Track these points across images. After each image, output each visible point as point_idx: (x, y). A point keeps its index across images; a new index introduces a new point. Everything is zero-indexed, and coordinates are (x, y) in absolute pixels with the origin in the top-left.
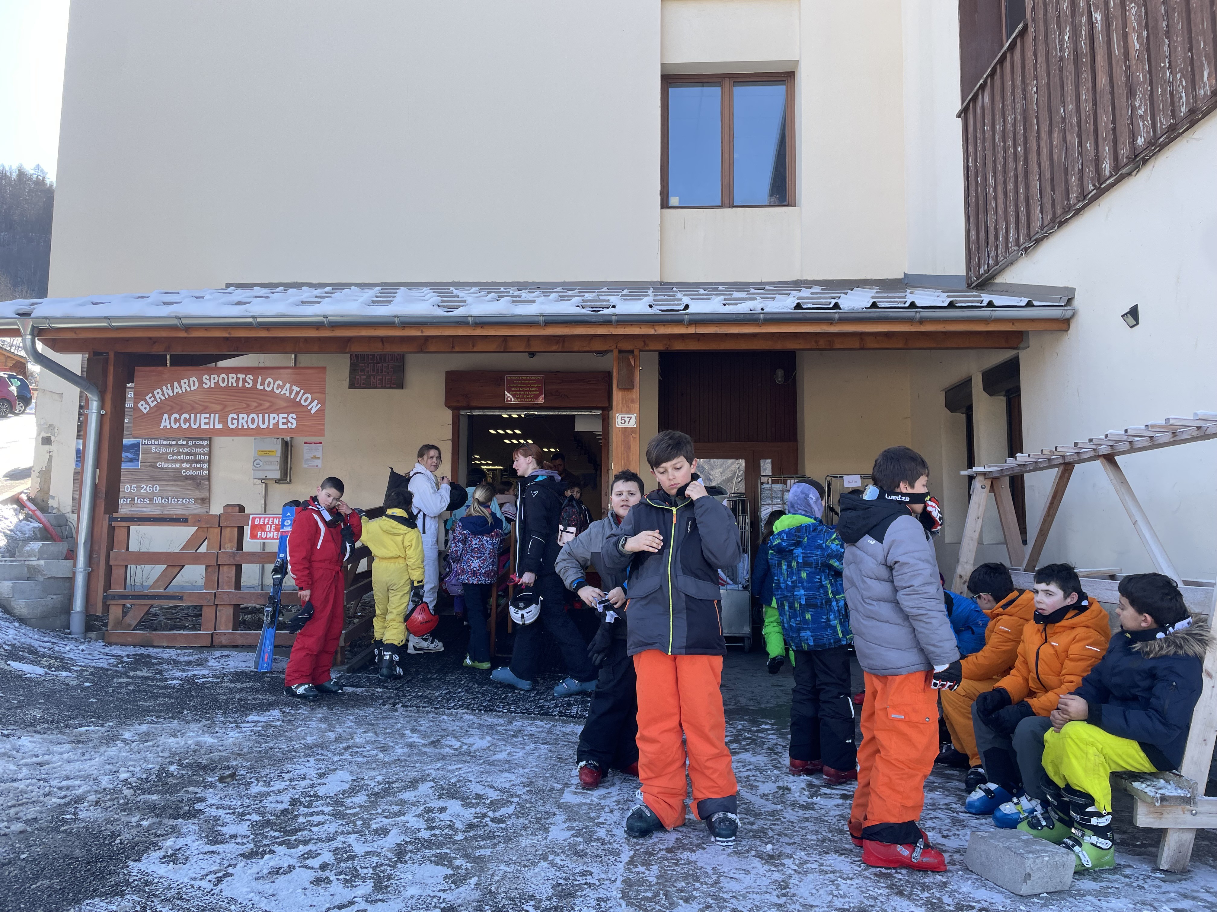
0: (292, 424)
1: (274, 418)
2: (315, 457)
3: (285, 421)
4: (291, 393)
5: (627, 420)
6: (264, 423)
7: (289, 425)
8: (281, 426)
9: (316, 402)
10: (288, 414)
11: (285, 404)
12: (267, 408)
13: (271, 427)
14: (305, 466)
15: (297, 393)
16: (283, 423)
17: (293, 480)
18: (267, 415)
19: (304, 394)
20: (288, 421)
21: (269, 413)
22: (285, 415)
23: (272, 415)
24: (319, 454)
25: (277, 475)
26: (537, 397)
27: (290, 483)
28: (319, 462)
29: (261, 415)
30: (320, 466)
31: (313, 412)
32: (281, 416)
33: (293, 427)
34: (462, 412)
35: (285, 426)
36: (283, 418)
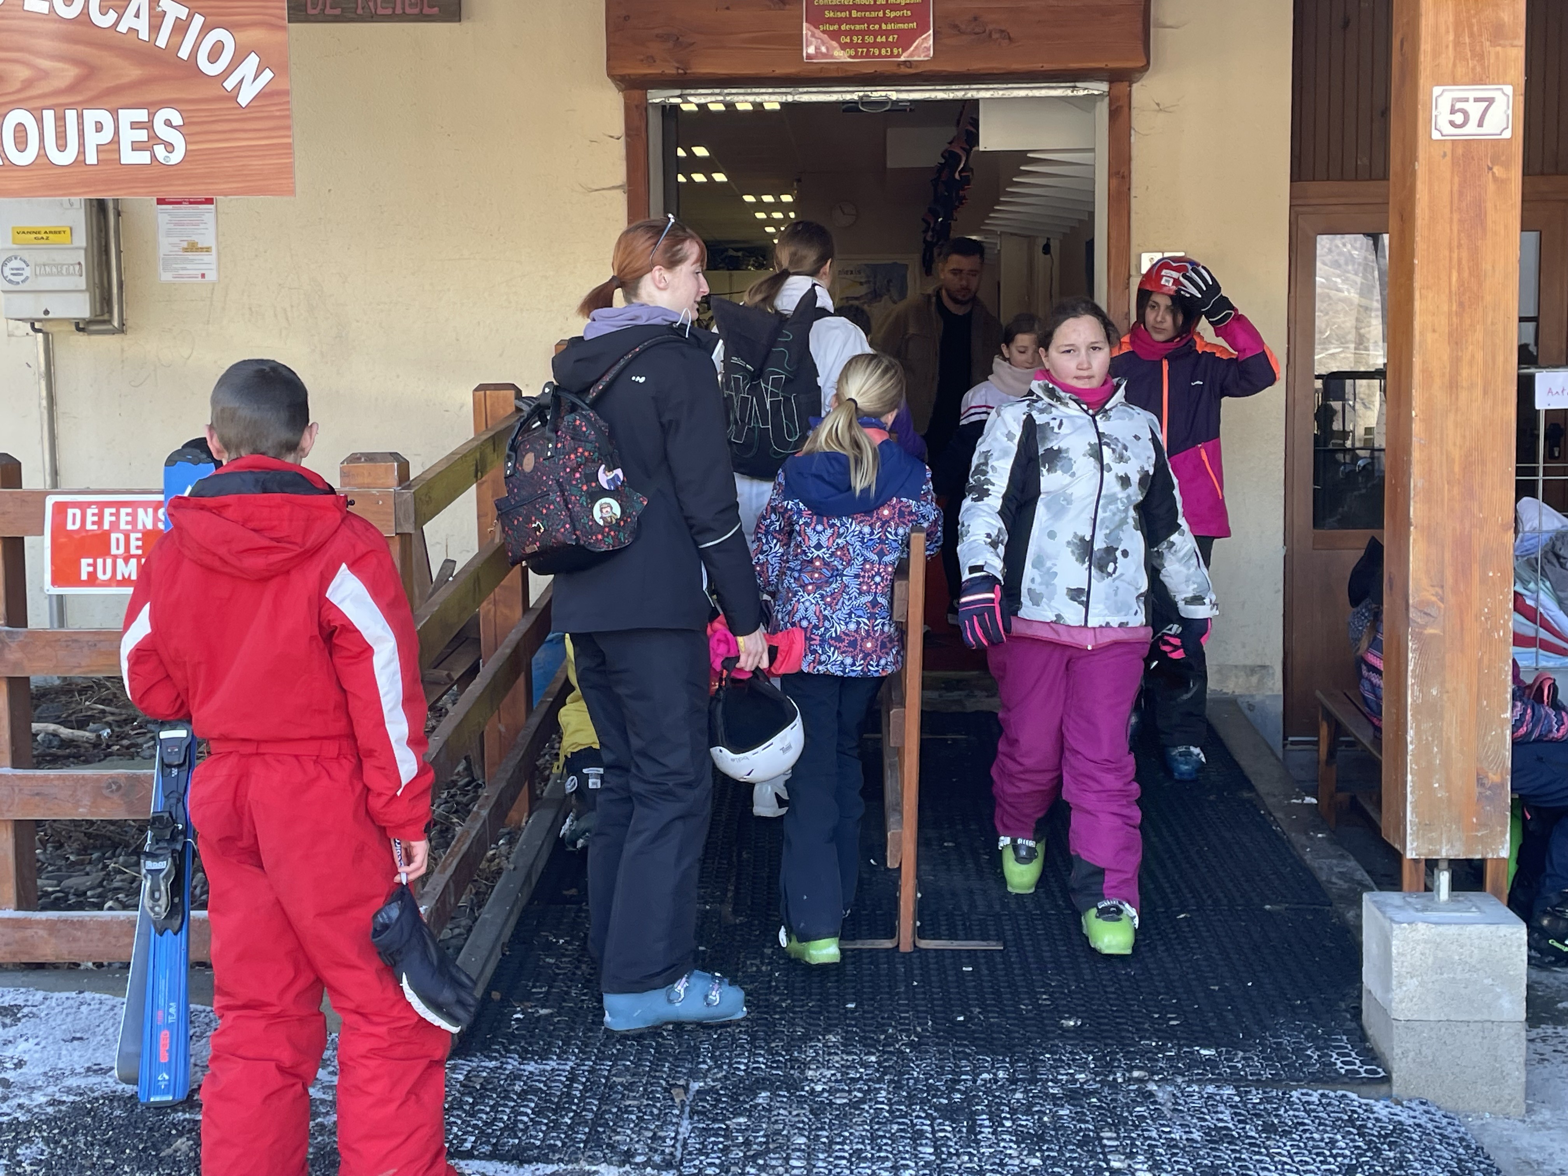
0: (169, 147)
1: (99, 127)
2: (193, 247)
3: (142, 135)
4: (155, 27)
5: (1475, 110)
6: (62, 146)
7: (160, 151)
8: (129, 157)
9: (253, 60)
10: (153, 107)
11: (134, 73)
12: (71, 89)
13: (91, 158)
14: (166, 277)
15: (181, 28)
16: (136, 146)
17: (129, 323)
18: (71, 116)
19: (205, 30)
20: (154, 138)
21: (81, 106)
22: (141, 115)
23: (91, 116)
24: (207, 238)
25: (82, 308)
26: (906, 40)
27: (122, 329)
28: (208, 263)
29: (49, 116)
30: (212, 276)
31: (244, 99)
32: (127, 116)
33: (176, 157)
34: (656, 97)
35: (144, 158)
36: (135, 125)
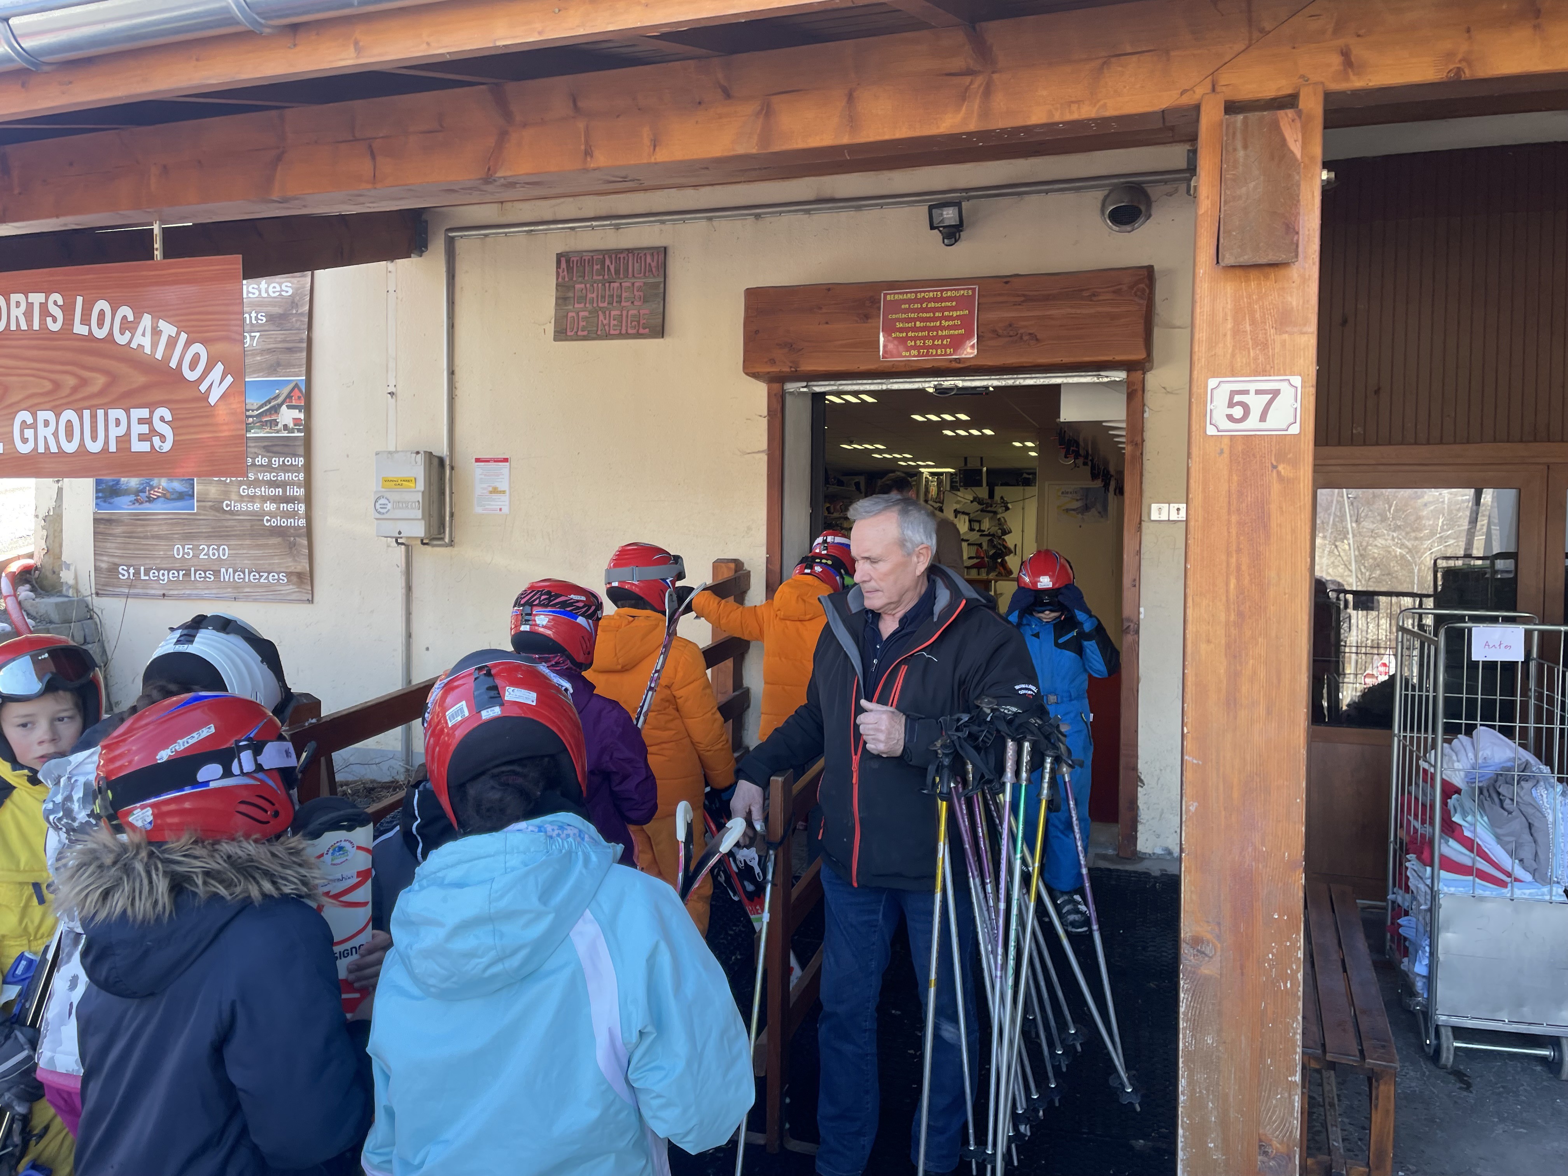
0: (163, 438)
1: (118, 423)
2: (495, 491)
3: (145, 429)
4: (155, 345)
5: (1257, 403)
6: (94, 438)
7: (156, 440)
8: (139, 446)
9: (220, 367)
10: (152, 406)
11: (140, 379)
12: (101, 393)
13: (113, 448)
14: (479, 510)
15: (172, 342)
16: (142, 438)
17: (456, 540)
18: (100, 413)
19: (188, 344)
20: (153, 431)
21: (106, 407)
22: (144, 413)
23: (114, 413)
24: (504, 485)
25: (418, 530)
26: (957, 343)
27: (451, 544)
28: (503, 501)
29: (87, 413)
30: (506, 510)
31: (213, 399)
32: (139, 413)
33: (167, 446)
34: (791, 387)
35: (145, 447)
36: (141, 421)
